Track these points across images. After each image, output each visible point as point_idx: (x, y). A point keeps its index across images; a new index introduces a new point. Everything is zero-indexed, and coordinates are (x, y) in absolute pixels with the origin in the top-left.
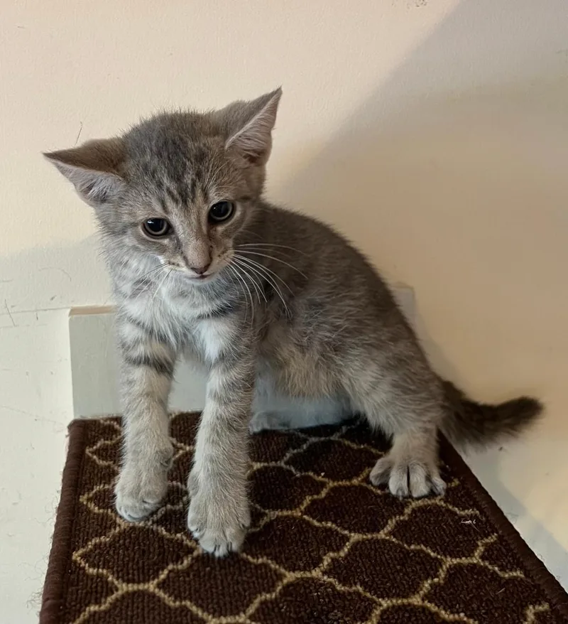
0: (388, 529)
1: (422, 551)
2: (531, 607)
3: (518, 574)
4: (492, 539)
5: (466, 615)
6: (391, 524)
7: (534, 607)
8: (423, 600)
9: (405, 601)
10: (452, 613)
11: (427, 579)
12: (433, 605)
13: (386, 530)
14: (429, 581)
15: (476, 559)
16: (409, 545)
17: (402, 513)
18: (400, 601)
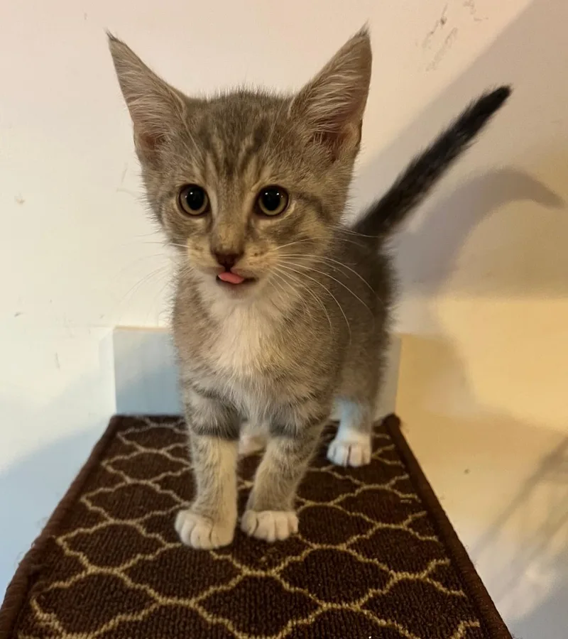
0: (338, 500)
1: (360, 517)
2: (435, 560)
3: (434, 538)
4: (421, 514)
5: (379, 560)
6: (341, 498)
7: (437, 561)
8: (348, 548)
9: (333, 547)
10: (369, 557)
11: (356, 534)
12: (355, 551)
13: (336, 501)
14: (358, 536)
15: (403, 526)
16: (351, 512)
17: (354, 492)
18: (329, 547)
